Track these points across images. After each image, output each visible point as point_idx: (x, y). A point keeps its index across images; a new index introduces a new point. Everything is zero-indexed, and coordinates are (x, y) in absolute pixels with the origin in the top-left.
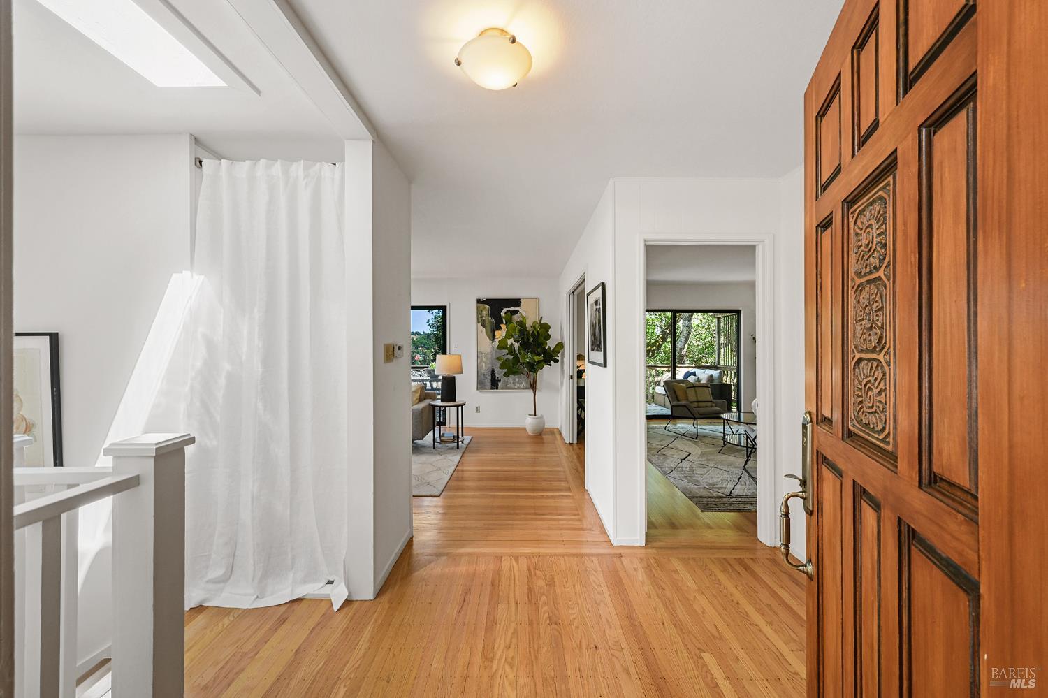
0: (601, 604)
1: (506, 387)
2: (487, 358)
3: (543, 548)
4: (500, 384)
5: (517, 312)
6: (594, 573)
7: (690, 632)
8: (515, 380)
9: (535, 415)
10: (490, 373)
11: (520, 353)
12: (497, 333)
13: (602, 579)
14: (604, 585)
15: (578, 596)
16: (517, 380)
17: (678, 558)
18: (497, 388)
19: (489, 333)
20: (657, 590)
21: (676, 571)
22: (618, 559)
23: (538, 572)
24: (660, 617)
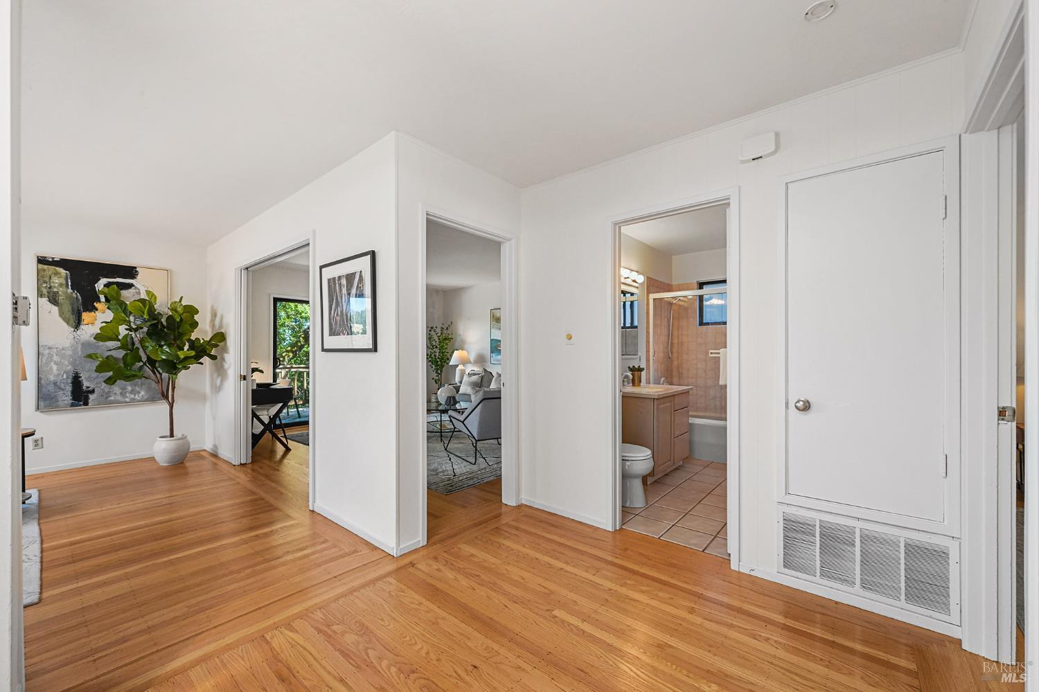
0: (439, 621)
1: (106, 402)
2: (63, 357)
3: (316, 596)
4: (91, 397)
5: (130, 286)
6: (402, 594)
7: (529, 601)
8: (124, 389)
9: (172, 435)
10: (70, 381)
11: (144, 348)
12: (86, 316)
13: (416, 596)
14: (423, 600)
15: (408, 627)
16: (129, 388)
17: (464, 543)
18: (86, 404)
19: (68, 314)
20: (474, 579)
21: (472, 555)
22: (414, 568)
23: (335, 627)
24: (497, 602)
